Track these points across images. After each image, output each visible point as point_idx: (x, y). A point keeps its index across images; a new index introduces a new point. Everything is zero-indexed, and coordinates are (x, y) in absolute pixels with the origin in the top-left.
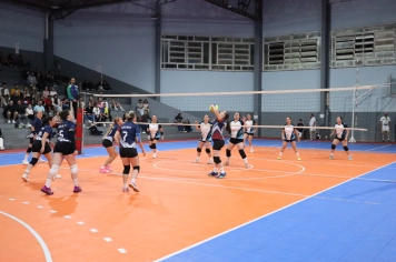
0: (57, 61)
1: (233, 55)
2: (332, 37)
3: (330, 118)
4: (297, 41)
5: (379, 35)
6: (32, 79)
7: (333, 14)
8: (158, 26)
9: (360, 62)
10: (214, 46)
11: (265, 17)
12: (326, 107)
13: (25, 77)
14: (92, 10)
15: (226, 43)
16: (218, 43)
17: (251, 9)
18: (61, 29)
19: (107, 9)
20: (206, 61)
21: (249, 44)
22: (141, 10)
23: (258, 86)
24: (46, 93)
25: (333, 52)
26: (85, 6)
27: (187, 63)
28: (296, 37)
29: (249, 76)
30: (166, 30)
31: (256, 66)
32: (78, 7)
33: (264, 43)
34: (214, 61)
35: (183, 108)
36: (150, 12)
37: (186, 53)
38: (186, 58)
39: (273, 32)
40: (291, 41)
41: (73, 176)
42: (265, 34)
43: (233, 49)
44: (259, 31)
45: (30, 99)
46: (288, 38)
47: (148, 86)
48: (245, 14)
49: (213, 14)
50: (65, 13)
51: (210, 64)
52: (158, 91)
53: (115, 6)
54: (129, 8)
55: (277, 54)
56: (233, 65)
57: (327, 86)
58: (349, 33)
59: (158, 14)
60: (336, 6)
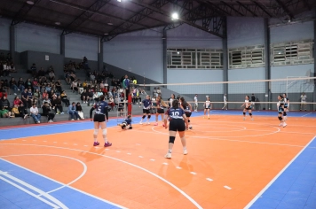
0: (105, 65)
1: (210, 59)
2: (271, 48)
3: (271, 97)
4: (249, 50)
5: (300, 46)
6: (93, 77)
7: (271, 33)
8: (164, 43)
9: (289, 63)
10: (199, 54)
11: (229, 37)
12: (269, 90)
13: (89, 76)
14: (126, 35)
15: (205, 52)
16: (201, 52)
17: (221, 32)
18: (107, 47)
19: (134, 34)
20: (194, 63)
21: (220, 53)
22: (154, 34)
23: (226, 78)
24: (102, 85)
25: (272, 56)
26: (123, 32)
27: (182, 65)
28: (249, 48)
29: (220, 72)
30: (169, 46)
31: (224, 66)
32: (118, 34)
33: (229, 52)
34: (199, 64)
35: (181, 92)
36: (160, 35)
37: (182, 59)
38: (182, 62)
39: (234, 45)
40: (245, 51)
41: (104, 136)
42: (229, 47)
43: (210, 56)
44: (225, 45)
45: (94, 88)
46: (243, 48)
47: (160, 80)
48: (217, 35)
49: (197, 35)
50: (110, 37)
51: (197, 65)
52: (165, 82)
53: (139, 32)
54: (147, 32)
55: (237, 58)
56: (211, 66)
57: (269, 78)
58: (283, 45)
59: (165, 36)
60: (272, 29)
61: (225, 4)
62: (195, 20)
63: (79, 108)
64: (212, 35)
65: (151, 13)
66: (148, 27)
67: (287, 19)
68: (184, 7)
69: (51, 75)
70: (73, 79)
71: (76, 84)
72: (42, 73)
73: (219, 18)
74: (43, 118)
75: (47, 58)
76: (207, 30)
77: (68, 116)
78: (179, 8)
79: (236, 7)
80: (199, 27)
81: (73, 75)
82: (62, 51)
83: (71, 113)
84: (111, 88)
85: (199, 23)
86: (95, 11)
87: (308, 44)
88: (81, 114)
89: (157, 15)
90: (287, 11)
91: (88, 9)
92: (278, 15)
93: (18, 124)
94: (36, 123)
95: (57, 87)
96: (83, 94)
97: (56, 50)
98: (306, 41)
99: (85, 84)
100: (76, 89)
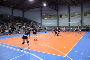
0: (25, 18)
2: (70, 14)
5: (78, 13)
7: (70, 10)
9: (75, 18)
10: (51, 15)
11: (59, 10)
14: (31, 10)
17: (57, 9)
18: (25, 13)
20: (49, 18)
21: (56, 15)
23: (58, 22)
25: (70, 16)
28: (64, 14)
29: (56, 20)
30: (42, 13)
31: (58, 18)
32: (28, 9)
33: (59, 15)
34: (51, 18)
36: (40, 10)
37: (46, 16)
39: (60, 13)
40: (63, 14)
43: (54, 16)
44: (58, 13)
47: (40, 22)
48: (56, 10)
49: (50, 10)
50: (26, 10)
51: (50, 18)
52: (41, 23)
53: (34, 9)
54: (36, 9)
55: (61, 16)
56: (54, 18)
58: (73, 13)
59: (41, 10)
60: (70, 9)
61: (58, 2)
62: (50, 6)
63: (19, 31)
64: (54, 10)
65: (38, 4)
66: (37, 8)
67: (74, 6)
68: (47, 2)
69: (10, 21)
70: (16, 22)
71: (17, 24)
72: (8, 21)
73: (56, 5)
74: (9, 33)
75: (9, 16)
76: (53, 9)
77: (16, 33)
78: (46, 3)
79: (61, 3)
80: (51, 8)
81: (16, 21)
82: (13, 14)
83: (17, 32)
84: (27, 25)
85: (51, 7)
86: (22, 3)
87: (79, 13)
88: (20, 32)
89: (39, 4)
90: (74, 4)
91: (20, 2)
92: (72, 5)
93: (2, 35)
94: (7, 35)
95: (12, 25)
96: (20, 26)
97: (11, 14)
98: (79, 12)
99: (20, 24)
100: (17, 25)
